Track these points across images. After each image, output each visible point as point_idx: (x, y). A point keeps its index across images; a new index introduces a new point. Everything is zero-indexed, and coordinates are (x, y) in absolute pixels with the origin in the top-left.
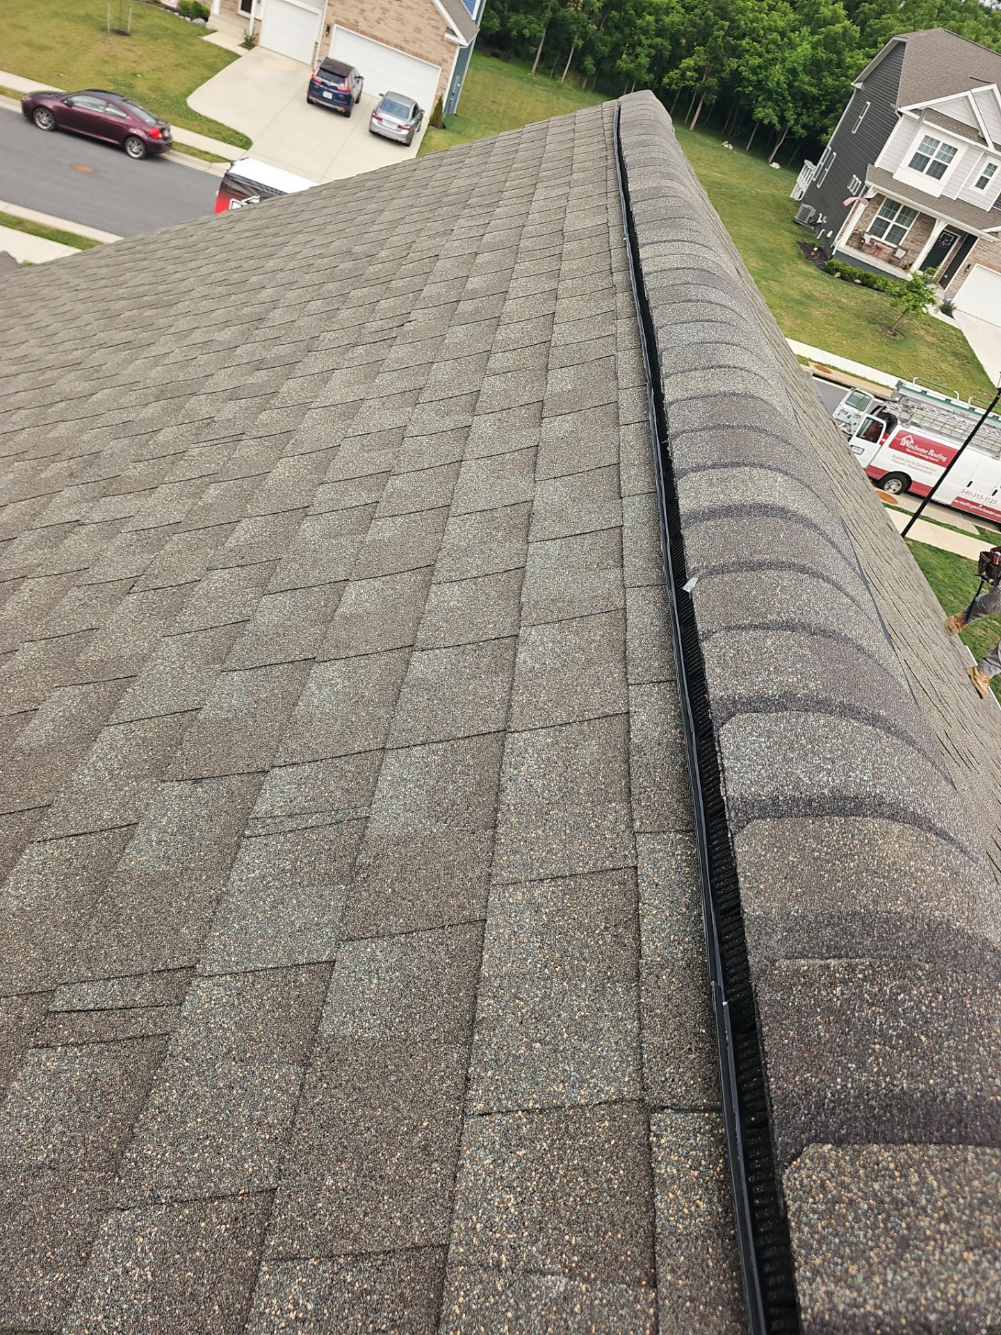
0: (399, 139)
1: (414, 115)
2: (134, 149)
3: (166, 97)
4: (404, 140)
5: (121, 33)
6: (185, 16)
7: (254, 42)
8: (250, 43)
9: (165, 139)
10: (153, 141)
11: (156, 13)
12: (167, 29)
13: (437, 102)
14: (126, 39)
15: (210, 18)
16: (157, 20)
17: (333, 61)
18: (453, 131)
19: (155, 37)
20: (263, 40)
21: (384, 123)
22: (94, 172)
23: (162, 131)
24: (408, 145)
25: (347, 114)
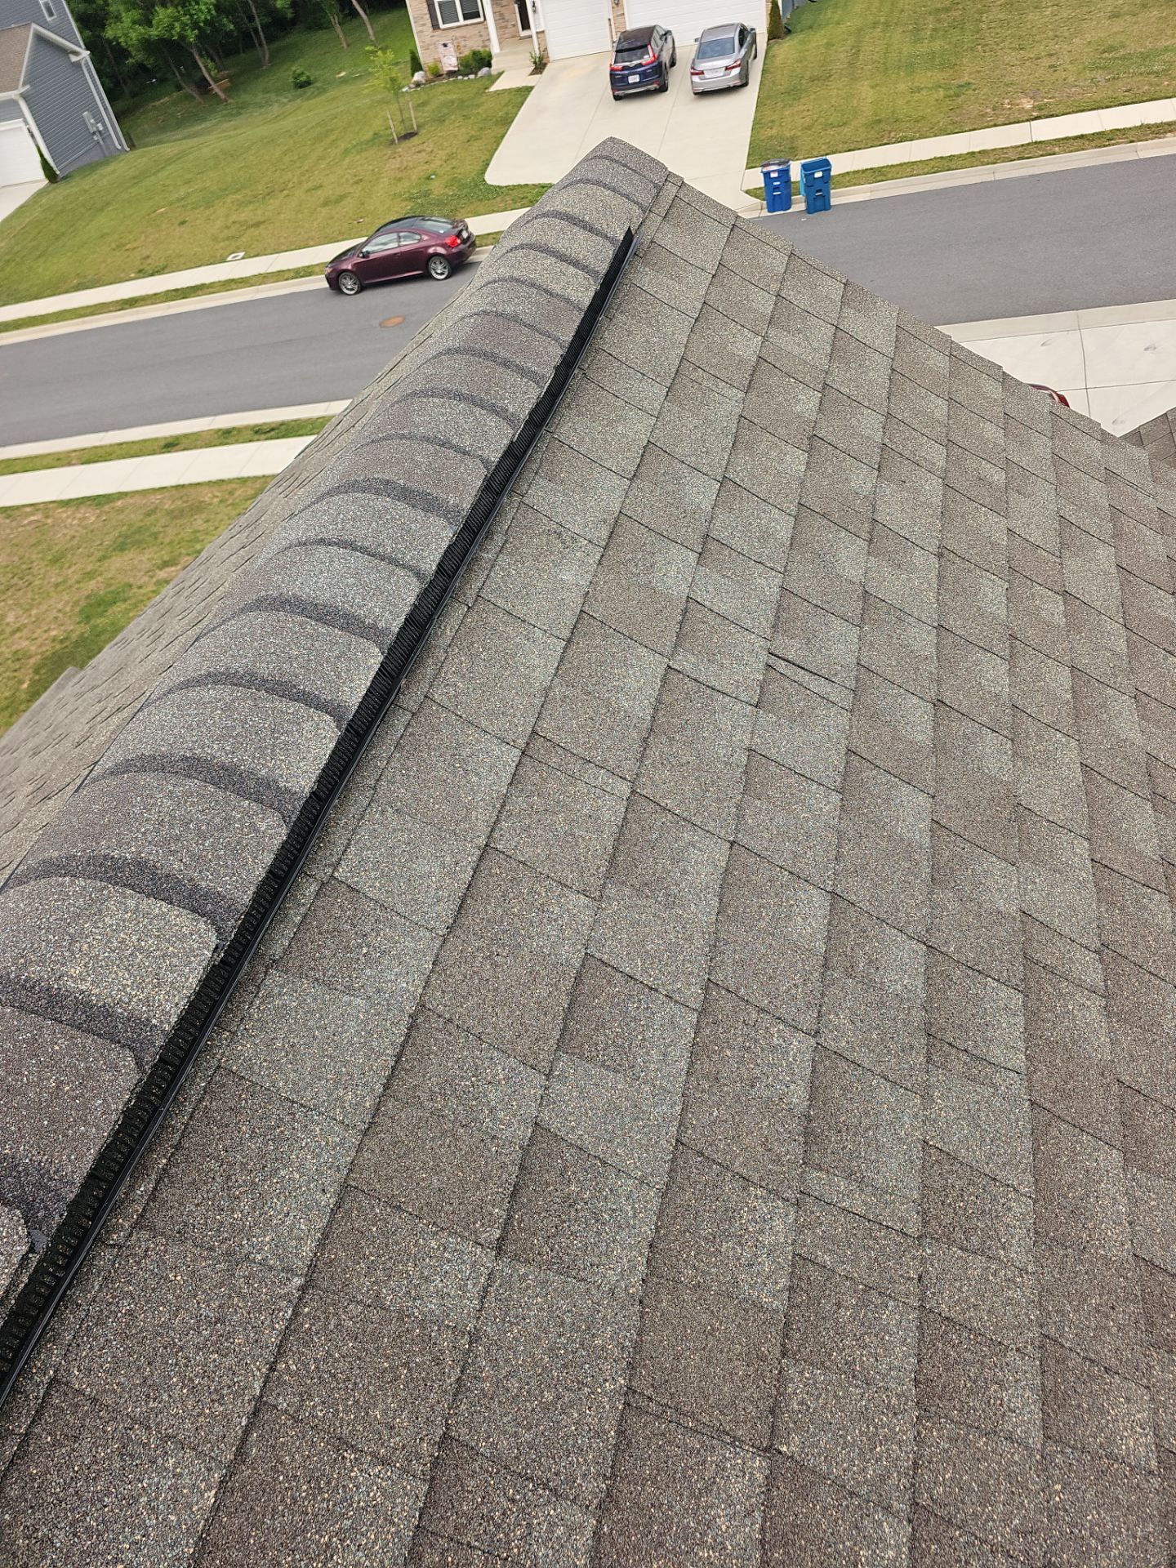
0: (731, 84)
1: (741, 44)
2: (438, 269)
3: (464, 186)
4: (738, 82)
5: (408, 136)
6: (467, 75)
7: (544, 61)
8: (540, 66)
9: (464, 241)
10: (454, 250)
11: (441, 89)
12: (453, 102)
13: (770, 5)
14: (415, 140)
15: (493, 62)
16: (442, 98)
17: (633, 31)
18: (802, 31)
19: (441, 120)
20: (553, 54)
21: (707, 75)
22: (404, 319)
23: (459, 235)
24: (745, 85)
25: (663, 88)
